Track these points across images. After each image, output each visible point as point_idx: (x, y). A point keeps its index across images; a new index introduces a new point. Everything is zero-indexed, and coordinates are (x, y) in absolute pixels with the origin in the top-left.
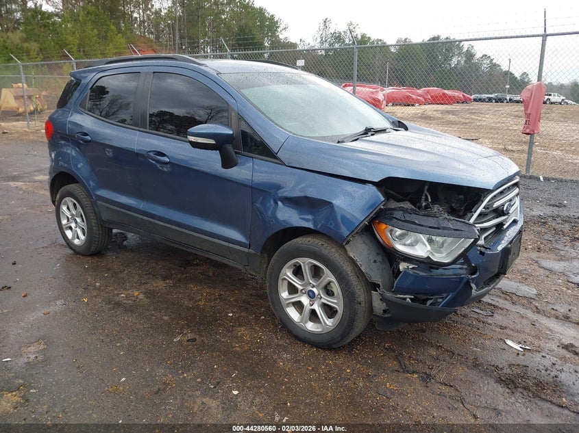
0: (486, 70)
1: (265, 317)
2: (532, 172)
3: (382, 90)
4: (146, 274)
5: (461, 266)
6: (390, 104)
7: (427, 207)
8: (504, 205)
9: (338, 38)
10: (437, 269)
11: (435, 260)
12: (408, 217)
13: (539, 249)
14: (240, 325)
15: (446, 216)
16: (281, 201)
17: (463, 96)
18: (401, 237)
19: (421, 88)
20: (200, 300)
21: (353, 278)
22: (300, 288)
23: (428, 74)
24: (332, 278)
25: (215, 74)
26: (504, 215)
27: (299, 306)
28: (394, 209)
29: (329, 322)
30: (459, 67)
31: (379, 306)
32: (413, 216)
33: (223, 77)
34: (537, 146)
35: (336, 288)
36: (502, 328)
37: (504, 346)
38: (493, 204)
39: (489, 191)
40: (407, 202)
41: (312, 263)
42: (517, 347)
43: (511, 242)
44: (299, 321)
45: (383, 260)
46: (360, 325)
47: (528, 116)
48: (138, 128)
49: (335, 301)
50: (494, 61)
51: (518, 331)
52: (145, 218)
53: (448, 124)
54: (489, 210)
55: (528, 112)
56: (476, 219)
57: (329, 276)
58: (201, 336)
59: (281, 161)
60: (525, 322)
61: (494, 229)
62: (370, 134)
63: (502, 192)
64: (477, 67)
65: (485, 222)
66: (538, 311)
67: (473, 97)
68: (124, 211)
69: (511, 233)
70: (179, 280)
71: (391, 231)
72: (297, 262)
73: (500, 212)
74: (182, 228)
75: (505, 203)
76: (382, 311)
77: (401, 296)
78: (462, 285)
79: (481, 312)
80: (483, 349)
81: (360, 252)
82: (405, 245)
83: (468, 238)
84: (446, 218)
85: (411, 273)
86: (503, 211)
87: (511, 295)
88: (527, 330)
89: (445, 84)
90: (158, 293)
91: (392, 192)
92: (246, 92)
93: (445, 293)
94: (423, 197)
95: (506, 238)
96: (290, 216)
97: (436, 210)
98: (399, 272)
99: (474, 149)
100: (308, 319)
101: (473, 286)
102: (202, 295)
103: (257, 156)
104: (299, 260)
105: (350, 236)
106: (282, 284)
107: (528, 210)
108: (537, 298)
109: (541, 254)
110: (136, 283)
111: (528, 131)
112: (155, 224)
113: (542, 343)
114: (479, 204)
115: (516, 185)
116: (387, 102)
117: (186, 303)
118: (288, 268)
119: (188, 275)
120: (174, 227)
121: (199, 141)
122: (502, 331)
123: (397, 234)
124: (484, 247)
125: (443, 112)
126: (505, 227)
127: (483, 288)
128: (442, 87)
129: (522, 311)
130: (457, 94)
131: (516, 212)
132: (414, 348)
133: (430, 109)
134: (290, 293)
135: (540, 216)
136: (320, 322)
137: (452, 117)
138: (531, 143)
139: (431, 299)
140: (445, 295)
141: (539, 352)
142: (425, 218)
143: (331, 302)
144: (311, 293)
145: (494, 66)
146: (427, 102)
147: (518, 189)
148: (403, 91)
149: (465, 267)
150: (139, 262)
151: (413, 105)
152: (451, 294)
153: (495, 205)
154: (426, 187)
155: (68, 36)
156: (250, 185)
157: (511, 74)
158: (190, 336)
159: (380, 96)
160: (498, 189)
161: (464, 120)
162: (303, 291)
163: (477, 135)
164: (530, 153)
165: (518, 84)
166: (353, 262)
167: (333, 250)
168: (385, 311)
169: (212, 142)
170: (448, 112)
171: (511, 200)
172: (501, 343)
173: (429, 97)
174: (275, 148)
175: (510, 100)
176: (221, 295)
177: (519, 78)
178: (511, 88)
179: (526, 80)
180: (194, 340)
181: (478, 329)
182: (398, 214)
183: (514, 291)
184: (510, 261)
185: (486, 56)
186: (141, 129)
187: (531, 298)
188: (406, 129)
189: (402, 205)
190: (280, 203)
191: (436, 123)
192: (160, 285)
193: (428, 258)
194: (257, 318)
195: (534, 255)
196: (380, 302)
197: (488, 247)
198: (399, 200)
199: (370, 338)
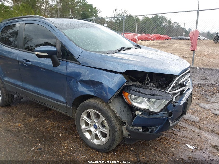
0: (176, 27)
1: (76, 136)
2: (194, 66)
3: (137, 35)
4: (27, 115)
5: (164, 113)
6: (140, 40)
7: (147, 84)
8: (184, 82)
9: (120, 16)
10: (152, 115)
11: (151, 111)
12: (138, 89)
13: (198, 98)
14: (64, 141)
15: (156, 89)
16: (79, 82)
17: (168, 37)
18: (135, 99)
19: (151, 34)
20: (48, 127)
21: (113, 119)
22: (90, 123)
23: (154, 29)
24: (104, 119)
25: (51, 23)
26: (184, 86)
27: (90, 131)
28: (131, 86)
29: (104, 140)
30: (166, 26)
31: (126, 133)
32: (140, 89)
33: (55, 24)
34: (196, 55)
35: (106, 123)
36: (184, 137)
37: (186, 147)
38: (179, 81)
39: (177, 76)
40: (138, 82)
41: (95, 112)
42: (191, 147)
43: (187, 99)
44: (90, 139)
45: (128, 110)
46: (117, 142)
47: (192, 43)
48: (19, 49)
49: (106, 130)
50: (179, 24)
51: (192, 139)
52: (24, 90)
53: (162, 48)
54: (177, 85)
55: (192, 42)
56: (171, 89)
57: (102, 118)
58: (45, 147)
59: (79, 63)
60: (195, 134)
61: (180, 93)
62: (123, 50)
63: (183, 76)
64: (172, 26)
65: (175, 90)
66: (200, 128)
67: (171, 38)
68: (15, 87)
69: (187, 95)
70: (41, 118)
71: (130, 97)
72: (88, 111)
73: (182, 85)
74: (38, 95)
75: (185, 81)
76: (127, 135)
77: (136, 128)
78: (165, 121)
79: (175, 129)
80: (176, 149)
81: (116, 106)
82: (137, 103)
83: (167, 100)
84: (156, 90)
85: (140, 116)
86: (183, 84)
87: (188, 121)
88: (196, 138)
89: (161, 33)
90: (30, 124)
91: (131, 77)
92: (65, 31)
93: (157, 125)
94: (146, 79)
95: (185, 97)
96: (83, 90)
97: (151, 86)
98: (135, 115)
99: (170, 56)
100: (94, 138)
101: (170, 122)
102: (50, 125)
103: (69, 61)
104: (89, 110)
105: (111, 99)
106: (82, 122)
107: (193, 81)
108: (199, 122)
109: (200, 101)
110: (21, 119)
111: (192, 49)
112: (28, 93)
113: (203, 145)
114: (172, 82)
115: (189, 72)
116: (139, 39)
117: (42, 129)
118: (84, 114)
119: (46, 115)
120: (35, 94)
121: (40, 54)
122: (184, 139)
123: (133, 97)
124: (175, 102)
125: (160, 43)
126: (184, 92)
127: (175, 122)
128: (160, 34)
129: (193, 128)
130: (165, 36)
131: (189, 84)
132: (144, 150)
133: (155, 42)
134: (86, 126)
135: (198, 84)
136: (99, 140)
137: (163, 45)
138: (194, 54)
139: (151, 129)
140: (157, 127)
141: (202, 150)
142: (146, 90)
143: (104, 130)
144: (95, 126)
145: (179, 26)
146: (154, 40)
147: (190, 74)
148: (145, 35)
149: (166, 113)
150: (25, 109)
151: (149, 41)
152: (160, 126)
153: (180, 82)
154: (147, 74)
155: (15, 16)
156: (65, 74)
157: (185, 29)
158: (40, 147)
159: (136, 37)
160: (181, 74)
161: (168, 46)
162: (92, 125)
163: (173, 51)
164: (193, 58)
165: (187, 33)
166: (113, 112)
167: (104, 106)
168: (129, 135)
169: (46, 54)
170: (162, 43)
171: (187, 79)
172: (184, 146)
173: (155, 38)
174: (76, 56)
175: (185, 39)
176: (58, 125)
177: (188, 30)
178: (185, 34)
179: (191, 31)
180: (41, 149)
181: (174, 138)
182: (133, 88)
183: (189, 119)
184: (187, 107)
185: (176, 22)
186: (20, 50)
187: (197, 122)
188: (140, 48)
189: (135, 83)
190: (79, 83)
191: (157, 47)
192: (32, 120)
193: (148, 109)
194: (73, 136)
195: (197, 101)
196: (126, 131)
197: (177, 102)
198: (134, 81)
199: (124, 145)
